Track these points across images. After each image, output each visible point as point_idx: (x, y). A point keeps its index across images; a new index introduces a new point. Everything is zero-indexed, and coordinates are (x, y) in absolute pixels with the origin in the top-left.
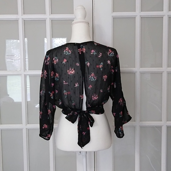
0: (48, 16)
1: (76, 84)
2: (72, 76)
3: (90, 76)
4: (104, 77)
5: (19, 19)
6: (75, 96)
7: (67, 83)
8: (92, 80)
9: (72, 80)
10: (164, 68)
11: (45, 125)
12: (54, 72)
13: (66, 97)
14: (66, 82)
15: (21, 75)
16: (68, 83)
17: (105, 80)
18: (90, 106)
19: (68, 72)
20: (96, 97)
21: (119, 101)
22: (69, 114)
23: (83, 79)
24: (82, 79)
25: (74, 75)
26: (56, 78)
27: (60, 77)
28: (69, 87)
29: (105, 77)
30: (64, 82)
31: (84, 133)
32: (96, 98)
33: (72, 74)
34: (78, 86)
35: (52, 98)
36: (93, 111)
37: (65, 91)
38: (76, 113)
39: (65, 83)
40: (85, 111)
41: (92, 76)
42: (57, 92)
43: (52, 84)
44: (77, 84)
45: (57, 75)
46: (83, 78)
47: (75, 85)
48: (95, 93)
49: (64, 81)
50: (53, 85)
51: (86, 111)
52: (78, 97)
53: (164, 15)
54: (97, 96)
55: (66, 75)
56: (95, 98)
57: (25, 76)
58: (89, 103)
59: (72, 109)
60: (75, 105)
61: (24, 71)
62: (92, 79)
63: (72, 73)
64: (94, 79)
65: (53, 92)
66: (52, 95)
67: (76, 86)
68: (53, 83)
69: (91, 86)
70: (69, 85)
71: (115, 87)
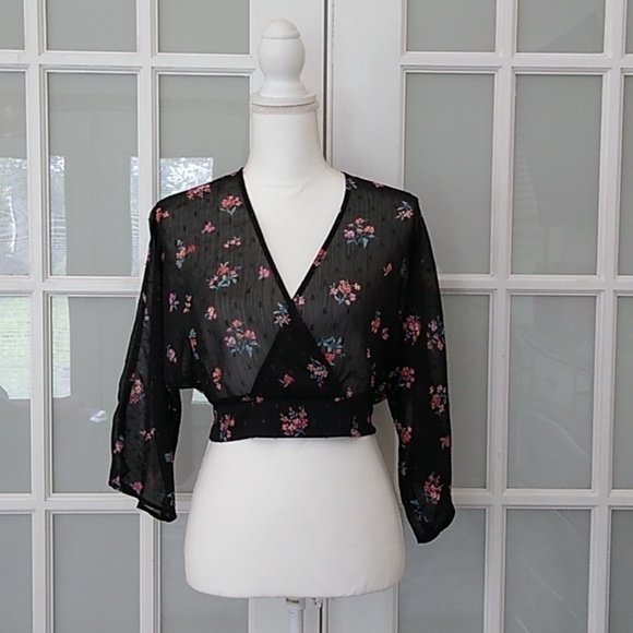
0: (145, 60)
5: (26, 67)
10: (603, 277)
15: (30, 293)
53: (606, 70)
57: (48, 299)
61: (45, 278)
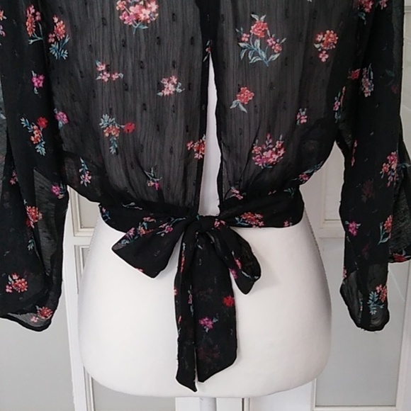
1: (165, 81)
2: (142, 37)
3: (245, 37)
4: (320, 38)
6: (163, 144)
7: (115, 77)
8: (253, 60)
9: (143, 58)
11: (15, 277)
12: (37, 9)
13: (113, 151)
14: (108, 70)
16: (122, 75)
17: (324, 58)
18: (240, 194)
19: (120, 13)
20: (276, 153)
21: (385, 167)
22: (131, 232)
23: (205, 54)
24: (198, 51)
25: (154, 32)
26: (55, 46)
27: (74, 41)
28: (129, 94)
29: (326, 40)
30: (102, 67)
31: (208, 324)
32: (275, 157)
33: (145, 22)
34: (179, 90)
35: (41, 150)
36: (253, 214)
37: (106, 117)
38: (167, 228)
39: (105, 77)
40: (212, 218)
41: (255, 37)
42: (62, 119)
43: (34, 80)
44: (174, 80)
45: (60, 26)
46: (205, 47)
47: (161, 87)
48: (270, 130)
49: (98, 64)
50: (38, 81)
51: (219, 218)
52: (178, 150)
54: (278, 144)
55: (107, 30)
56: (270, 155)
58: (235, 183)
59: (148, 207)
60: (160, 191)
62: (256, 54)
63: (142, 17)
64: (264, 55)
65: (43, 122)
66: (37, 135)
67: (166, 92)
68: (38, 74)
69: (247, 94)
70: (130, 82)
71: (368, 92)
